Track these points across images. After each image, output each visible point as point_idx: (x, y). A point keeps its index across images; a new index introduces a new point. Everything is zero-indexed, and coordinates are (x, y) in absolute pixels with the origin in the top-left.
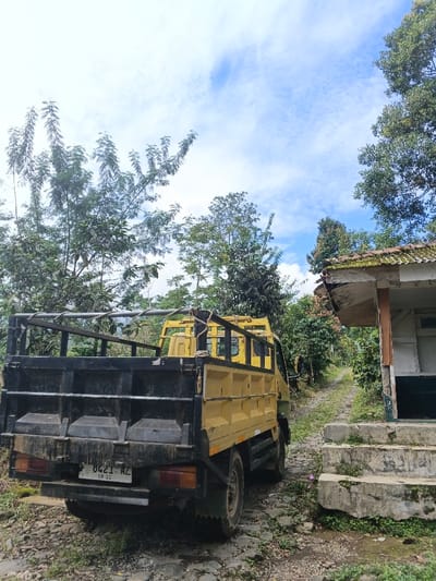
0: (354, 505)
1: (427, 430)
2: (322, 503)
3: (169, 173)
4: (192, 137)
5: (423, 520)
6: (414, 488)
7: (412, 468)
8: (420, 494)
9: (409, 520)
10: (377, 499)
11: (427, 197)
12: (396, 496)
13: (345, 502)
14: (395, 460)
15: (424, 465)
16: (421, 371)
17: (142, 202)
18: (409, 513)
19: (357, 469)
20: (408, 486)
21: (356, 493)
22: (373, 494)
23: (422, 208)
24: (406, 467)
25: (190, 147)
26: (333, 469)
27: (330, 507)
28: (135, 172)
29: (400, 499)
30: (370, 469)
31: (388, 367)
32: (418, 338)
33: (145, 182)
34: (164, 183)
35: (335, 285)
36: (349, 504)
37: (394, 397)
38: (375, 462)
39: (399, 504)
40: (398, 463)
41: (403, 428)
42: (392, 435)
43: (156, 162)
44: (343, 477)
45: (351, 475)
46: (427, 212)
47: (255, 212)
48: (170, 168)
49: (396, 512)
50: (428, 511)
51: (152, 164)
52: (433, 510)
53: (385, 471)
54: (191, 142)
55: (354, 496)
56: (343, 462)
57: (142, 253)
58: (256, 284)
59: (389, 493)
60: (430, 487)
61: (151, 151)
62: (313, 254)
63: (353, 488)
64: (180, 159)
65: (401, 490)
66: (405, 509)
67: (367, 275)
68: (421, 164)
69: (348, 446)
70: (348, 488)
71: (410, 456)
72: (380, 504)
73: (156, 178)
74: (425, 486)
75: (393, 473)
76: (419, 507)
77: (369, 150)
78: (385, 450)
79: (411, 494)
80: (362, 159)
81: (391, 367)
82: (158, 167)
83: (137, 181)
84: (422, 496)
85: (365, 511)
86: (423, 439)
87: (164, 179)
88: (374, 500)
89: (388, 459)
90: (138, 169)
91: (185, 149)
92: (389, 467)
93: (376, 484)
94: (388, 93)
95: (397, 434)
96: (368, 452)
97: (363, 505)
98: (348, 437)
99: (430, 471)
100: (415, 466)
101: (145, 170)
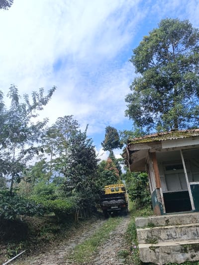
0: (158, 259)
1: (183, 217)
2: (142, 260)
3: (43, 104)
4: (54, 88)
5: (191, 262)
6: (185, 246)
7: (180, 236)
8: (188, 249)
9: (185, 263)
10: (169, 254)
11: (154, 116)
12: (177, 251)
13: (153, 257)
14: (172, 233)
15: (185, 234)
16: (168, 190)
17: (30, 117)
18: (184, 259)
19: (155, 240)
20: (182, 245)
21: (158, 252)
22: (166, 252)
23: (152, 120)
24: (177, 236)
25: (53, 93)
26: (144, 241)
27: (146, 262)
28: (26, 103)
29: (179, 252)
30: (161, 239)
31: (159, 189)
32: (165, 175)
33: (31, 108)
34: (41, 109)
35: (133, 151)
36: (155, 259)
37: (163, 203)
38: (163, 235)
39: (179, 255)
40: (174, 234)
41: (172, 217)
42: (167, 221)
43: (37, 99)
44: (150, 245)
45: (153, 243)
46: (155, 122)
47: (77, 124)
48: (44, 102)
49: (178, 259)
50: (193, 257)
51: (35, 100)
52: (195, 256)
53: (168, 239)
54: (54, 90)
55: (157, 254)
56: (148, 237)
57: (31, 142)
58: (86, 155)
59: (174, 250)
60: (192, 244)
61: (34, 94)
62: (104, 142)
63: (157, 250)
64: (49, 98)
65: (179, 248)
66: (182, 257)
67: (148, 146)
68: (151, 101)
69: (149, 229)
70: (154, 250)
71: (179, 230)
72: (170, 256)
73: (37, 106)
74: (190, 244)
75: (172, 240)
76: (188, 255)
77: (129, 96)
78: (167, 229)
79: (184, 249)
80: (126, 100)
81: (161, 189)
82: (37, 101)
83: (27, 108)
84: (189, 250)
85: (164, 261)
86: (181, 221)
87: (41, 107)
88: (167, 255)
89: (169, 233)
90: (28, 102)
91: (51, 94)
92: (170, 237)
93: (167, 246)
94: (136, 72)
95: (170, 220)
96: (159, 230)
97: (162, 258)
98: (147, 224)
99: (188, 236)
100: (181, 235)
101: (32, 103)
